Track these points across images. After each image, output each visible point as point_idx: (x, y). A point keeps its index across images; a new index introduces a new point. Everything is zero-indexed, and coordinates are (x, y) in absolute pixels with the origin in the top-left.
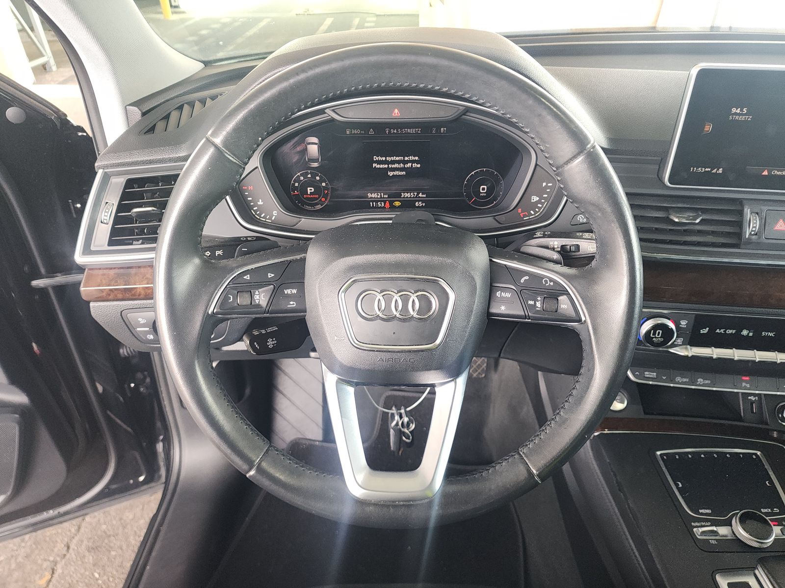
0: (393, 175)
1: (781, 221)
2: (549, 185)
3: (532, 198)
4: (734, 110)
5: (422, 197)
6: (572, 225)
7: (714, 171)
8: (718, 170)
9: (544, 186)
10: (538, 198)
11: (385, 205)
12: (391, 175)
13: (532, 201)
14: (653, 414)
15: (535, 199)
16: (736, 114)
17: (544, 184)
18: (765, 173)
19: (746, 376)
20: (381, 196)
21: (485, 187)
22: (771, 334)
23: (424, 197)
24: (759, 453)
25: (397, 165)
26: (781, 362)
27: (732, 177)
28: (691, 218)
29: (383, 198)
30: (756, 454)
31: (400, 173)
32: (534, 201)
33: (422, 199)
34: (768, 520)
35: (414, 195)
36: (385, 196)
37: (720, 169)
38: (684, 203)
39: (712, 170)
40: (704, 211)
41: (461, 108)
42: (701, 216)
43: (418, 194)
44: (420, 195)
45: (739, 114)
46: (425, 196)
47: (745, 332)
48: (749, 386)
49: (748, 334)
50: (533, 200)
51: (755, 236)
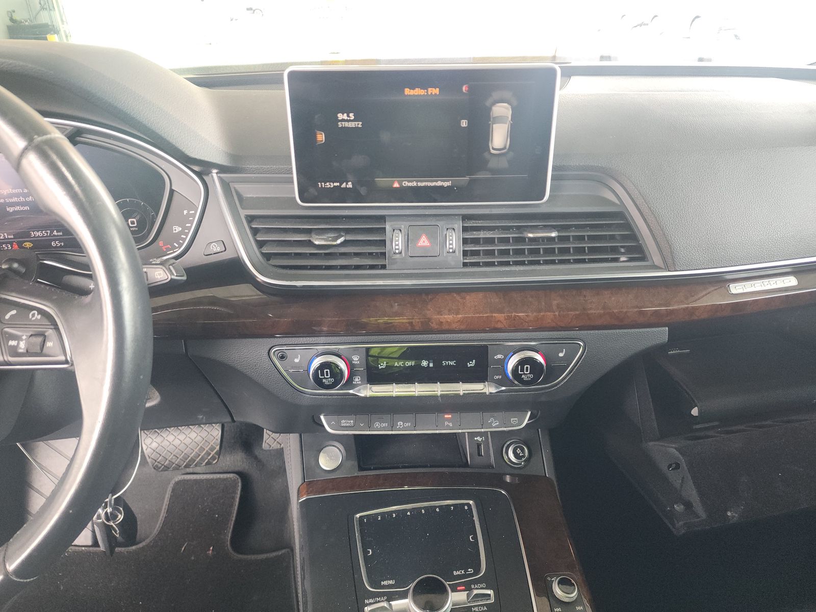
0: (14, 211)
1: (424, 237)
2: (191, 212)
3: (174, 229)
4: (340, 116)
5: (58, 236)
6: (207, 255)
7: (344, 185)
8: (347, 184)
9: (185, 214)
10: (180, 229)
11: (12, 247)
12: (11, 211)
13: (174, 232)
14: (370, 469)
15: (177, 229)
16: (343, 120)
17: (185, 212)
18: (396, 185)
19: (448, 413)
20: (4, 236)
21: (135, 220)
22: (452, 363)
23: (61, 236)
24: (471, 502)
25: (16, 198)
26: (464, 394)
27: (363, 191)
28: (330, 239)
29: (8, 239)
30: (469, 505)
31: (22, 209)
32: (177, 232)
33: (58, 237)
34: (448, 586)
35: (47, 233)
36: (9, 237)
37: (349, 183)
38: (327, 223)
39: (341, 185)
40: (348, 231)
41: (68, 127)
42: (342, 236)
43: (52, 232)
44: (55, 233)
45: (347, 121)
46: (61, 234)
47: (424, 363)
48: (451, 425)
49: (428, 364)
50: (175, 230)
51: (399, 255)
